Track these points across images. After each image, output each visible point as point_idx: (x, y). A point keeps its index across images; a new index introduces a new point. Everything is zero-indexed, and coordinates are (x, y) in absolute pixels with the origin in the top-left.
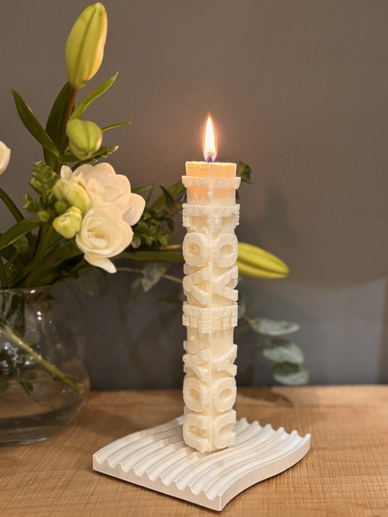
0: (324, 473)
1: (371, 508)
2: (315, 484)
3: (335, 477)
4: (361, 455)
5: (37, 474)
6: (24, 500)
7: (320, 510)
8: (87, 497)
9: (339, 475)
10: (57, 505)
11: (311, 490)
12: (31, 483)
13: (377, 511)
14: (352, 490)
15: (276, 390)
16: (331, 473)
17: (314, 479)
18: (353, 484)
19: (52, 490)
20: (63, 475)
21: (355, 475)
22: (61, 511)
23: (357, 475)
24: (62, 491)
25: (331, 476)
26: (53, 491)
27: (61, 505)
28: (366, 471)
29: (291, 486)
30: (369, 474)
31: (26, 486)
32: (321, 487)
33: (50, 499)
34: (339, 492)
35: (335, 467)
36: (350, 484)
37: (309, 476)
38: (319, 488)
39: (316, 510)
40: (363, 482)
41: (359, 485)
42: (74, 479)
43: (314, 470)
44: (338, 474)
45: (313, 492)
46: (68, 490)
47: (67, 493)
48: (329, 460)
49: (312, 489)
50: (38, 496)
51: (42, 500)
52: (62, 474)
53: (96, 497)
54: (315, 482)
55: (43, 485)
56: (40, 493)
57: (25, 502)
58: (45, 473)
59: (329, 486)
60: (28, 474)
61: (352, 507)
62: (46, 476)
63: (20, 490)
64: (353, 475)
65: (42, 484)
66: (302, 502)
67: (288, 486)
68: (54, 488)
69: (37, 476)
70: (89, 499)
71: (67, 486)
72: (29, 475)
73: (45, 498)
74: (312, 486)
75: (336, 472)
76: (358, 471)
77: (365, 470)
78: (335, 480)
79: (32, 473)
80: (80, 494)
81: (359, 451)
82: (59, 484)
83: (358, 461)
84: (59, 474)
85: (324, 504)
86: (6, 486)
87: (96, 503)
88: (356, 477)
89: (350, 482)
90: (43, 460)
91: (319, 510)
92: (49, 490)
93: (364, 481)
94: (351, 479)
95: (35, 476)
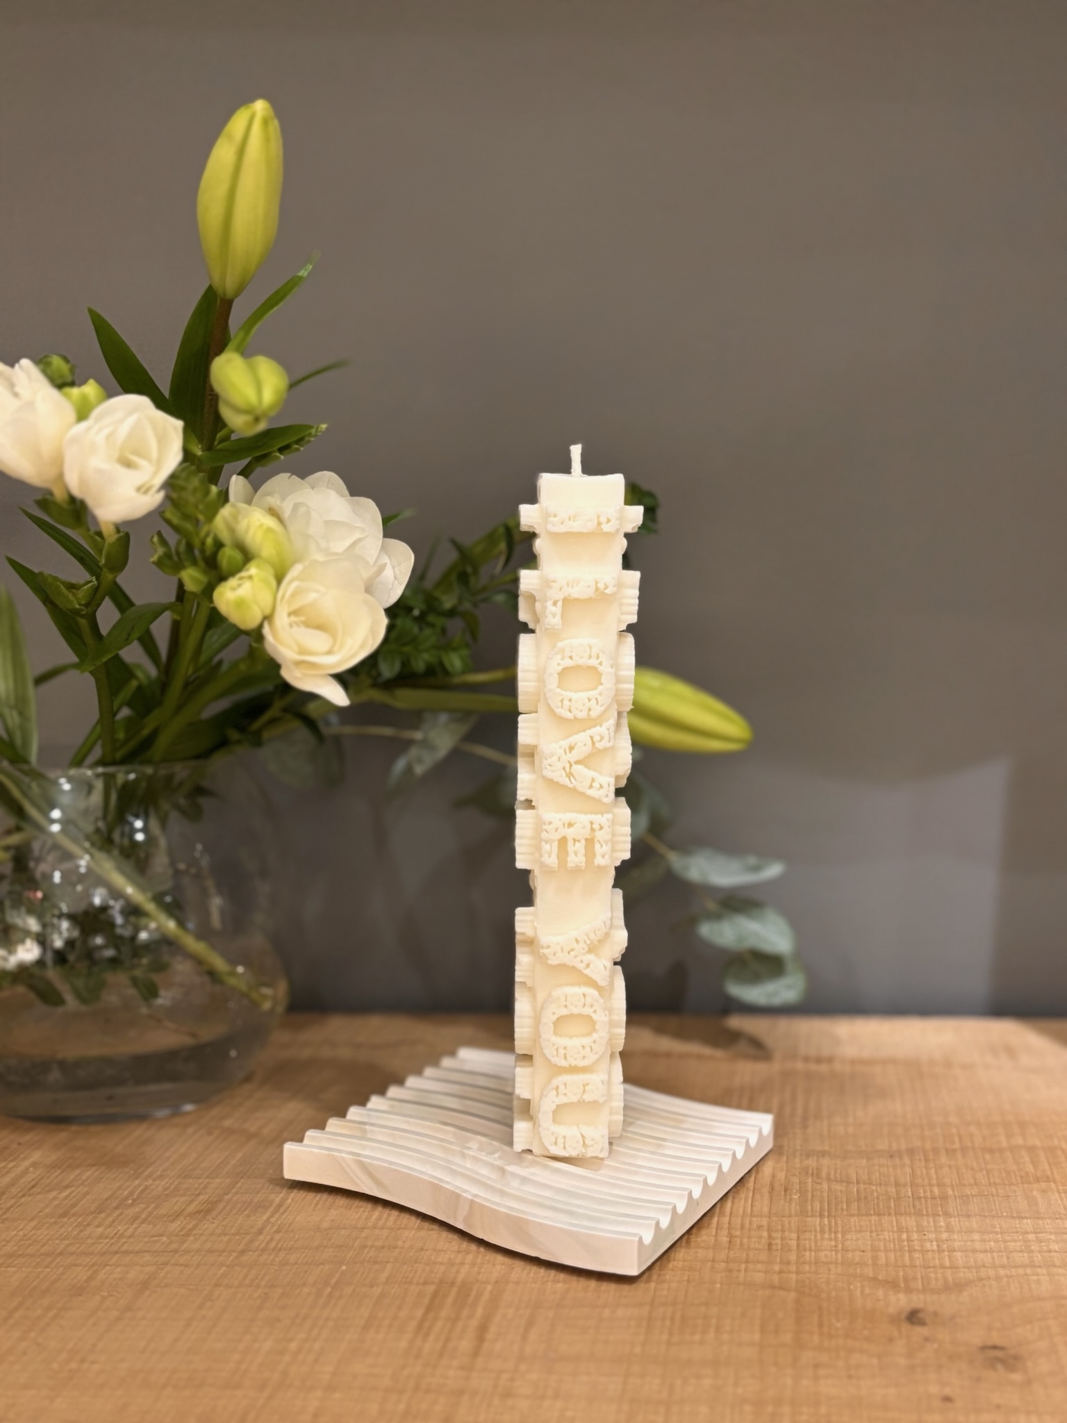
0: (809, 1208)
1: (908, 1290)
2: (783, 1231)
3: (835, 1217)
4: (908, 1170)
5: (146, 1183)
6: (107, 1237)
7: (783, 1289)
8: (248, 1237)
9: (845, 1213)
10: (176, 1251)
11: (770, 1245)
12: (130, 1202)
13: (921, 1297)
14: (869, 1247)
15: (735, 1022)
16: (826, 1208)
17: (783, 1219)
18: (874, 1234)
19: (172, 1218)
20: (205, 1187)
21: (885, 1215)
22: (181, 1265)
23: (890, 1214)
24: (194, 1222)
25: (826, 1214)
26: (173, 1221)
27: (187, 1252)
28: (914, 1207)
29: (725, 1232)
30: (919, 1214)
31: (116, 1208)
32: (796, 1238)
33: (164, 1239)
34: (836, 1251)
35: (839, 1194)
36: (868, 1233)
37: (773, 1211)
38: (791, 1239)
39: (773, 1287)
40: (900, 1230)
41: (889, 1236)
42: (227, 1197)
43: (788, 1200)
44: (842, 1210)
45: (774, 1247)
46: (208, 1220)
47: (205, 1227)
48: (828, 1179)
49: (773, 1242)
50: (140, 1229)
51: (146, 1240)
52: (202, 1186)
53: (269, 1237)
54: (783, 1226)
55: (156, 1208)
56: (144, 1225)
57: (108, 1243)
58: (164, 1183)
59: (816, 1236)
60: (128, 1184)
61: (862, 1287)
62: (166, 1189)
63: (102, 1215)
64: (878, 1215)
65: (153, 1205)
66: (743, 1269)
67: (716, 1232)
68: (178, 1216)
69: (146, 1188)
70: (252, 1241)
71: (208, 1211)
72: (128, 1187)
73: (153, 1236)
74: (774, 1235)
75: (839, 1207)
76: (892, 1205)
77: (911, 1204)
78: (833, 1224)
79: (137, 1182)
80: (233, 1231)
81: (907, 1161)
82: (191, 1208)
83: (897, 1184)
84: (196, 1186)
85: (794, 1276)
86: (73, 1206)
87: (264, 1250)
88: (885, 1219)
89: (869, 1229)
90: (167, 1154)
91: (781, 1288)
92: (164, 1219)
93: (903, 1228)
94: (873, 1222)
95: (142, 1188)
